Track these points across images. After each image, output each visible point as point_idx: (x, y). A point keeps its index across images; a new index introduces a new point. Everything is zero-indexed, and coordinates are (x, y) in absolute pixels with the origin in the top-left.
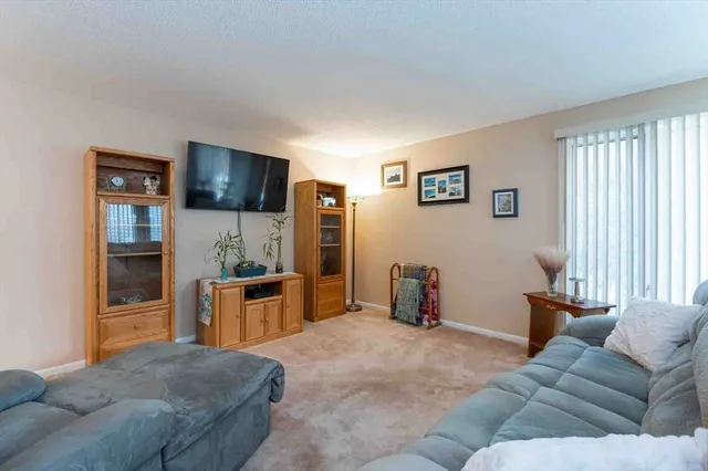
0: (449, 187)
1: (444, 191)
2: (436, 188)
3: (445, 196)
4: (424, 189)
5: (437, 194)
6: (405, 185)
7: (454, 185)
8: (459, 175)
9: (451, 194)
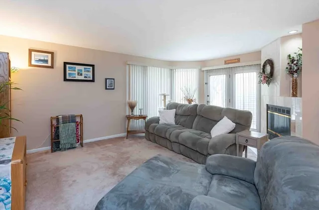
0: (83, 73)
1: (81, 75)
2: (76, 72)
3: (82, 78)
4: (68, 72)
5: (77, 76)
6: (52, 67)
7: (87, 73)
8: (89, 69)
9: (85, 77)
